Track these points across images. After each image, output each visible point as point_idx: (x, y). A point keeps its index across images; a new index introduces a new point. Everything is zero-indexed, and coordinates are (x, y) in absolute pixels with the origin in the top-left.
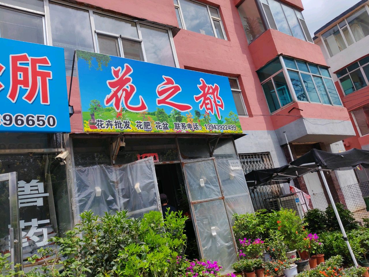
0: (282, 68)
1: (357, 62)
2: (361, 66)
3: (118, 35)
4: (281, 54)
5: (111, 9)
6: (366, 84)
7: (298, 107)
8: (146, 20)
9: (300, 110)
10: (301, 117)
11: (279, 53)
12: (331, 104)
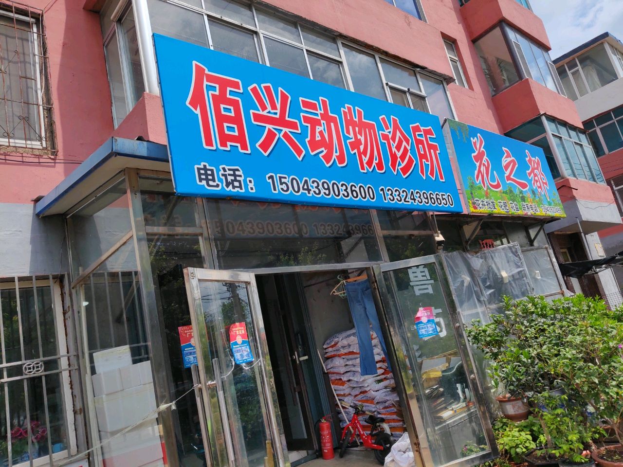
0: (546, 132)
1: (593, 121)
2: (597, 126)
3: (406, 89)
4: (545, 114)
5: (397, 54)
6: (604, 152)
7: (570, 184)
8: (426, 68)
9: (573, 190)
10: (573, 198)
11: (542, 113)
12: (595, 181)
